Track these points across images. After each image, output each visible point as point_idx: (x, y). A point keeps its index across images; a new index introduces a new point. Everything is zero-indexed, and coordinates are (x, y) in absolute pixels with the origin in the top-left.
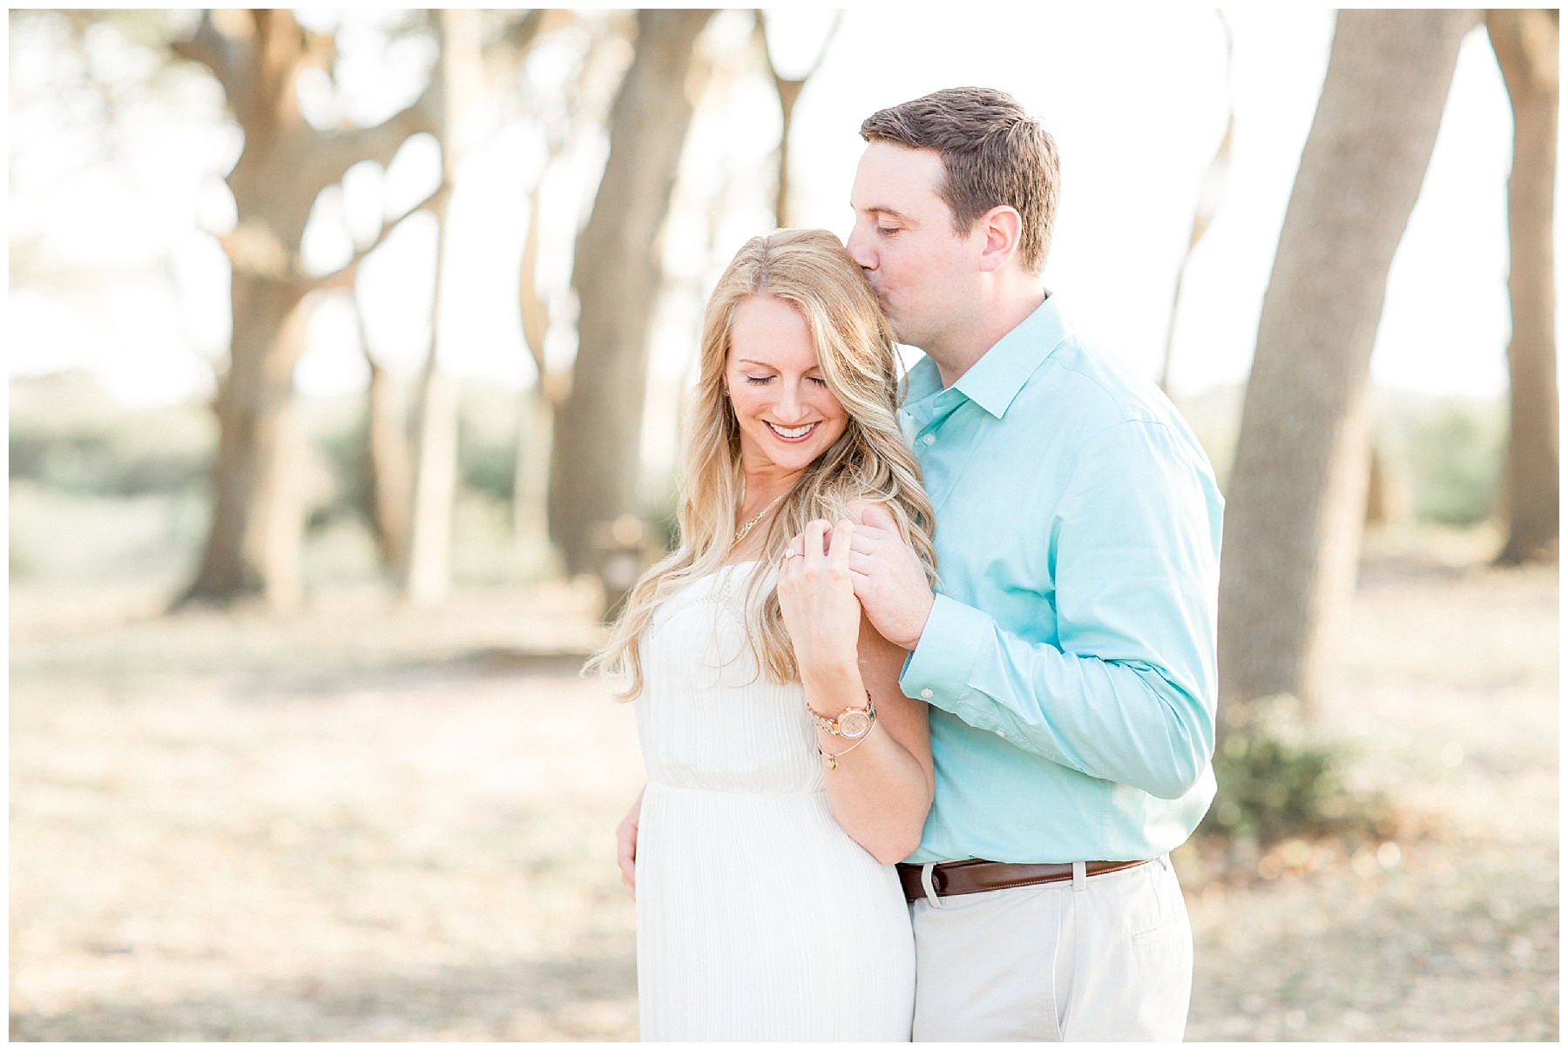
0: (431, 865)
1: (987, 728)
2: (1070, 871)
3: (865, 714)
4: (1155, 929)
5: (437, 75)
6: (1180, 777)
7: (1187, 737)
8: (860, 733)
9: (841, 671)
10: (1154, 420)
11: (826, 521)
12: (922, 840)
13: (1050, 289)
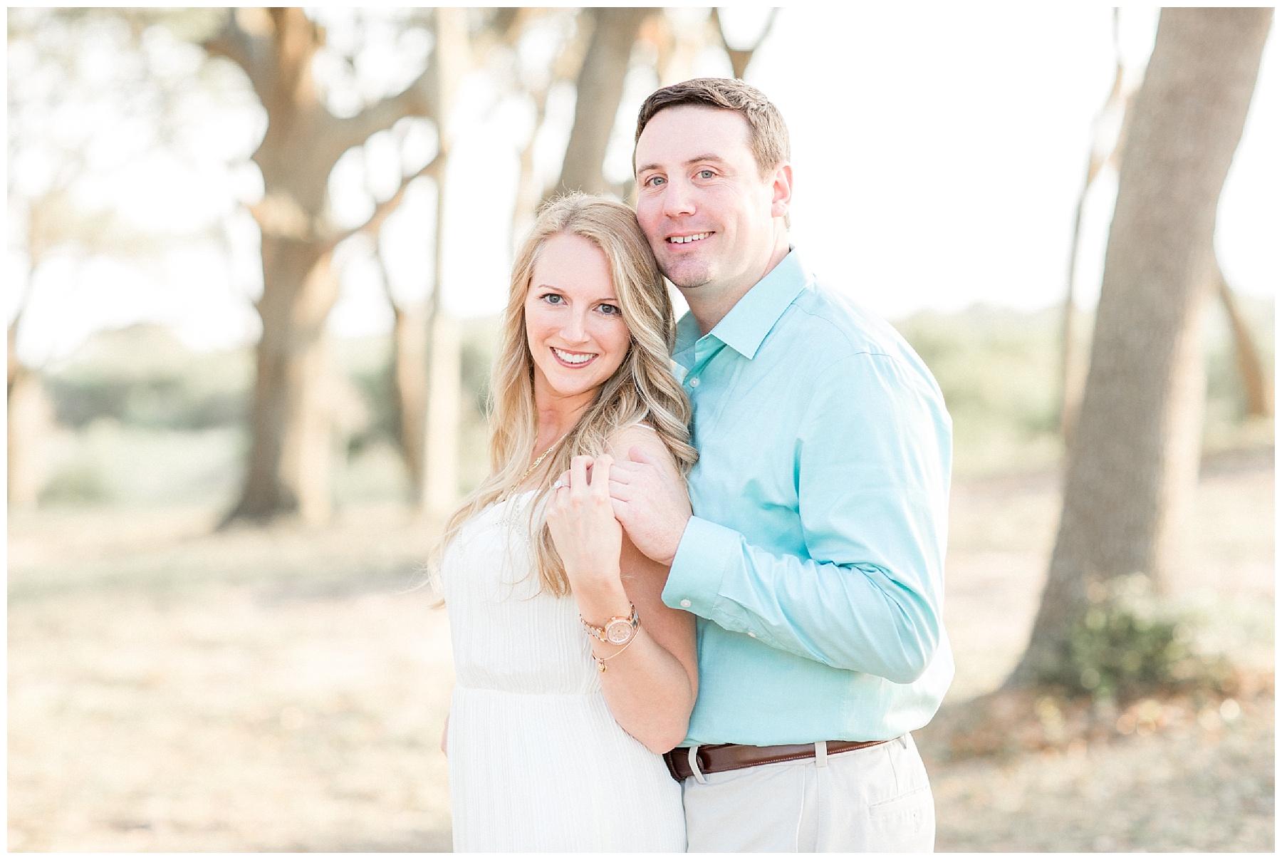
0: (412, 744)
1: (741, 631)
2: (813, 750)
3: (628, 622)
4: (892, 800)
5: (432, 60)
6: (910, 663)
7: (913, 628)
8: (624, 640)
9: (607, 585)
10: (880, 352)
11: (588, 457)
12: (689, 730)
13: (793, 244)
